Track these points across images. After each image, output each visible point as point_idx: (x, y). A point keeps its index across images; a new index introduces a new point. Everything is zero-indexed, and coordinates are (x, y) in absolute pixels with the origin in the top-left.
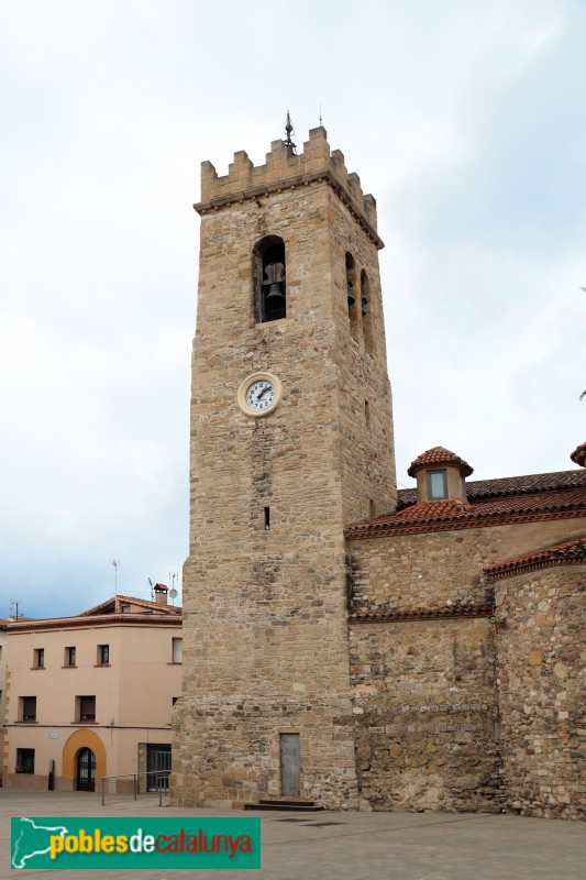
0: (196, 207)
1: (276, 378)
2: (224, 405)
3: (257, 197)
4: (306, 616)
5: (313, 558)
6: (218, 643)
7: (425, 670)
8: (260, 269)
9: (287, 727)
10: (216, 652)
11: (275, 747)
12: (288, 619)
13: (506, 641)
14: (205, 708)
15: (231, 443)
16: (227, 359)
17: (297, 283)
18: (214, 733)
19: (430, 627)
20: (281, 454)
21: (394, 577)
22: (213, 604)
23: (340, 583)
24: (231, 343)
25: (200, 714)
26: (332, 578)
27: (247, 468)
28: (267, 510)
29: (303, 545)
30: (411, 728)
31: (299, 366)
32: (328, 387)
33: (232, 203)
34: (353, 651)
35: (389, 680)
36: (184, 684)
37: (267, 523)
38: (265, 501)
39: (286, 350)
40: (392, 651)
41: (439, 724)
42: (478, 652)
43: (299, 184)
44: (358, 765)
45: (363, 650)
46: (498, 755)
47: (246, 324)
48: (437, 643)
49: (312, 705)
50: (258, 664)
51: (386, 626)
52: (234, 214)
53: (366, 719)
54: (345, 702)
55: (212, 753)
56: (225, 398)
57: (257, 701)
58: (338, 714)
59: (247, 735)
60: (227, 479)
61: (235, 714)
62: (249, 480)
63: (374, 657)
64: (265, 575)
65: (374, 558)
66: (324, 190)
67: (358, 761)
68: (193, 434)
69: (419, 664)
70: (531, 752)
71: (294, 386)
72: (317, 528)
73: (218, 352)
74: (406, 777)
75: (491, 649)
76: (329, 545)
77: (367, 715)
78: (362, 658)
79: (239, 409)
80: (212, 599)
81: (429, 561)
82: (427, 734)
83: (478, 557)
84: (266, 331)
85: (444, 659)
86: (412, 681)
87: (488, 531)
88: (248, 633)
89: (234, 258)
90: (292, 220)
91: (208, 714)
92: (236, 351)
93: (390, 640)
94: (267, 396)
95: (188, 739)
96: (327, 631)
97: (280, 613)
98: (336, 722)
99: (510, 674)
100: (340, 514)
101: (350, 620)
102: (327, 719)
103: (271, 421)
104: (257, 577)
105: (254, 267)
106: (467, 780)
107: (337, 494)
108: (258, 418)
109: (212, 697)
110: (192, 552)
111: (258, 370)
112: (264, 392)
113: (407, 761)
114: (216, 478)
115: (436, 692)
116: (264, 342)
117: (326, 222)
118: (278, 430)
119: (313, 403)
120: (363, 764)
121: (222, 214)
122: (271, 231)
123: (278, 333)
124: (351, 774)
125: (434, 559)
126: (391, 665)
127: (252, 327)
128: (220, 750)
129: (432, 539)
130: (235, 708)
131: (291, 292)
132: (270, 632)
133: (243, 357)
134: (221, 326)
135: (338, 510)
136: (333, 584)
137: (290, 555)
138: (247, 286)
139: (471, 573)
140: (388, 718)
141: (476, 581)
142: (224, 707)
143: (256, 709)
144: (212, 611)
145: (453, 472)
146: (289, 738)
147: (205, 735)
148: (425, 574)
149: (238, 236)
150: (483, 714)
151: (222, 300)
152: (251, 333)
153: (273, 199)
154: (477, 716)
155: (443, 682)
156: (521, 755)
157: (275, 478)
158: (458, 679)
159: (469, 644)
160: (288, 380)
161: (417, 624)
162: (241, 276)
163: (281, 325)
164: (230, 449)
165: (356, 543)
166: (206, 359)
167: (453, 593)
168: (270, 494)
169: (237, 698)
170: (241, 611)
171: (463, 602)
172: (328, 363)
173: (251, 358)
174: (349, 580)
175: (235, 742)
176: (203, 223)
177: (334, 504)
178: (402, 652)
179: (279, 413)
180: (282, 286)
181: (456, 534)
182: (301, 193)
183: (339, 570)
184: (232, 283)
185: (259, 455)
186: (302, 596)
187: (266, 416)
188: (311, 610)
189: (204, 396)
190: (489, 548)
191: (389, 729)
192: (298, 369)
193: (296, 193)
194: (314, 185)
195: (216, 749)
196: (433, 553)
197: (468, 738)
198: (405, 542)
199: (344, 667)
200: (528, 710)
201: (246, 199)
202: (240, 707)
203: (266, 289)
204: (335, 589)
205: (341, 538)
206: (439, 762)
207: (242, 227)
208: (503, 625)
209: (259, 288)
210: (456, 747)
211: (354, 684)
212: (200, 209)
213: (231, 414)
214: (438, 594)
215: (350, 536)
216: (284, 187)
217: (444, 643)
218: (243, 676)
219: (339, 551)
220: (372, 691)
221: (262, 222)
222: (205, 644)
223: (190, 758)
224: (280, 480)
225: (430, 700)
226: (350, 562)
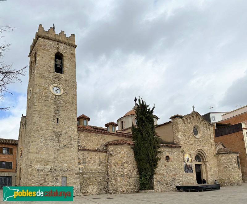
1: (61, 88)
2: (46, 89)
3: (58, 42)
4: (68, 147)
5: (70, 133)
6: (43, 151)
7: (94, 163)
9: (64, 175)
10: (42, 154)
11: (60, 180)
12: (64, 147)
13: (112, 158)
14: (40, 169)
15: (48, 99)
16: (47, 77)
17: (67, 68)
18: (43, 176)
19: (95, 153)
20: (62, 106)
21: (86, 141)
22: (42, 140)
23: (77, 140)
24: (48, 74)
25: (38, 171)
27: (52, 107)
28: (58, 119)
29: (67, 130)
30: (91, 176)
32: (75, 95)
33: (50, 39)
34: (79, 157)
35: (86, 164)
36: (31, 162)
37: (57, 122)
38: (58, 117)
39: (65, 82)
40: (87, 158)
41: (97, 175)
42: (103, 160)
43: (69, 45)
44: (80, 185)
45: (81, 157)
46: (107, 182)
47: (53, 71)
49: (70, 170)
50: (55, 158)
51: (86, 152)
52: (50, 42)
53: (82, 174)
54: (77, 169)
55: (42, 182)
56: (46, 87)
57: (55, 168)
58: (76, 172)
59: (53, 177)
60: (46, 108)
61: (49, 171)
62: (53, 110)
63: (84, 159)
64: (58, 135)
65: (82, 136)
67: (80, 183)
69: (92, 161)
70: (117, 181)
71: (66, 91)
72: (71, 127)
73: (44, 75)
74: (90, 187)
76: (73, 131)
77: (83, 172)
78: (81, 159)
79: (50, 91)
80: (41, 139)
82: (94, 177)
83: (102, 140)
84: (59, 75)
85: (97, 161)
86: (91, 165)
87: (104, 135)
88: (52, 149)
89: (49, 53)
90: (66, 52)
91: (41, 171)
92: (50, 76)
93: (87, 155)
94: (58, 91)
95: (34, 178)
96: (73, 151)
97: (61, 145)
98: (76, 174)
99: (112, 165)
100: (76, 124)
101: (79, 150)
102: (74, 173)
103: (60, 97)
104: (55, 135)
105: (55, 58)
106: (101, 187)
108: (56, 95)
109: (42, 166)
111: (56, 84)
112: (57, 90)
113: (90, 183)
114: (42, 107)
115: (96, 168)
116: (58, 78)
118: (61, 100)
119: (71, 97)
120: (81, 184)
121: (46, 40)
122: (61, 52)
123: (62, 77)
124: (79, 187)
125: (94, 139)
126: (87, 161)
128: (44, 181)
129: (94, 135)
130: (49, 169)
131: (65, 69)
132: (58, 150)
133: (52, 79)
134: (44, 69)
136: (75, 140)
137: (64, 131)
138: (53, 62)
139: (100, 143)
140: (87, 173)
141: (101, 145)
142: (46, 169)
143: (55, 170)
144: (42, 142)
146: (64, 178)
147: (40, 177)
148: (92, 141)
149: (51, 48)
150: (104, 173)
151: (45, 62)
152: (54, 74)
153: (62, 44)
155: (97, 166)
156: (114, 182)
157: (60, 112)
158: (100, 165)
159: (102, 158)
160: (65, 89)
161: (92, 152)
162: (51, 58)
163: (62, 75)
164: (48, 101)
165: (79, 132)
167: (97, 147)
168: (59, 115)
169: (50, 167)
170: (51, 143)
171: (99, 149)
173: (54, 80)
175: (49, 179)
178: (89, 158)
179: (62, 96)
180: (62, 66)
181: (98, 134)
182: (69, 47)
183: (76, 137)
184: (48, 59)
185: (56, 105)
186: (68, 142)
187: (59, 96)
188: (70, 146)
189: (39, 84)
190: (104, 139)
191: (87, 176)
192: (67, 88)
193: (67, 46)
194: (72, 47)
195: (43, 181)
196: (94, 138)
197: (101, 178)
198: (89, 134)
199: (77, 161)
200: (116, 172)
201: (54, 40)
202: (51, 169)
204: (76, 142)
205: (77, 130)
206: (96, 183)
207: (52, 46)
210: (99, 180)
211: (79, 165)
213: (48, 92)
214: (94, 146)
216: (65, 43)
217: (97, 157)
218: (50, 161)
219: (76, 133)
220: (83, 167)
221: (58, 48)
222: (39, 151)
223: (35, 183)
224: (62, 113)
225: (95, 170)
226: (78, 135)
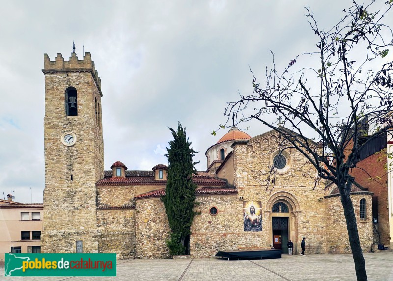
0: (42, 70)
1: (74, 135)
2: (57, 141)
3: (67, 72)
4: (84, 207)
5: (86, 190)
6: (56, 215)
7: (117, 223)
8: (67, 97)
9: (78, 239)
10: (55, 218)
11: (75, 245)
12: (79, 208)
13: (139, 216)
14: (52, 234)
15: (59, 153)
16: (57, 126)
17: (81, 105)
18: (55, 242)
19: (119, 212)
20: (76, 159)
21: (109, 197)
22: (54, 203)
23: (94, 198)
24: (58, 121)
25: (50, 236)
26: (92, 197)
27: (65, 162)
28: (72, 175)
29: (83, 187)
30: (113, 238)
31: (82, 132)
32: (91, 140)
33: (57, 72)
34: (98, 218)
35: (107, 225)
36: (45, 227)
37: (72, 179)
38: (71, 173)
39: (78, 126)
40: (109, 218)
41: (121, 237)
42: (131, 219)
43: (82, 71)
44: (99, 249)
45: (101, 217)
46: (135, 245)
47: (63, 115)
48: (120, 216)
49: (86, 233)
50: (69, 221)
51: (107, 211)
52: (58, 76)
53: (101, 236)
54: (96, 232)
55: (54, 247)
56: (57, 139)
57: (69, 232)
58: (93, 235)
59: (66, 242)
60: (58, 165)
61: (62, 236)
62: (66, 166)
63: (104, 219)
64: (72, 195)
65: (104, 192)
66: (90, 75)
67: (99, 248)
68: (45, 149)
69: (116, 221)
70: (144, 244)
71: (80, 138)
72: (88, 182)
73: (54, 123)
75: (134, 218)
76: (90, 187)
77: (102, 235)
78: (100, 219)
79: (62, 143)
80: (54, 201)
81: (119, 193)
82: (117, 240)
83: (131, 194)
84: (71, 119)
85: (122, 220)
86: (114, 226)
87: (134, 187)
88: (66, 211)
89: (59, 92)
90: (79, 83)
91: (53, 236)
92: (60, 124)
93: (108, 215)
94: (71, 140)
95: (47, 244)
96: (90, 212)
97: (76, 206)
98: (93, 237)
99: (139, 225)
100: (94, 178)
101: (97, 209)
102: (90, 236)
103: (73, 148)
104: (69, 195)
105: (66, 96)
106: (127, 251)
107: (94, 173)
108: (69, 146)
109: (54, 231)
110: (46, 187)
111: (68, 131)
112: (70, 138)
113: (112, 247)
114: (54, 164)
115: (120, 229)
116: (70, 122)
117: (91, 86)
118: (75, 151)
119: (87, 144)
121: (53, 75)
122: (72, 85)
123: (75, 120)
124: (97, 251)
125: (120, 193)
126: (108, 221)
127: (66, 117)
128: (57, 246)
129: (120, 188)
130: (62, 234)
131: (79, 107)
132: (73, 212)
133: (63, 126)
134: (54, 115)
135: (94, 177)
136: (92, 198)
137: (79, 189)
138: (63, 103)
139: (129, 198)
140: (107, 236)
141: (130, 200)
142: (59, 234)
143: (69, 234)
144: (54, 205)
145: (123, 169)
146: (79, 242)
147: (52, 242)
148: (117, 197)
149: (60, 84)
150: (131, 234)
151: (55, 106)
152: (65, 119)
153: (73, 74)
154: (130, 235)
155: (122, 226)
156: (141, 245)
157: (74, 166)
158: (125, 225)
159: (128, 216)
160: (78, 136)
161: (116, 211)
162: (61, 98)
163: (76, 118)
164: (59, 155)
165: (99, 187)
166: (49, 125)
167: (125, 202)
168: (73, 171)
169: (63, 231)
170: (64, 205)
171: (127, 205)
172: (91, 133)
173: (66, 127)
174: (97, 197)
175: (62, 244)
176: (46, 77)
177: (93, 175)
178: (111, 218)
179: (76, 146)
180: (76, 105)
181: (126, 187)
182: (82, 74)
183: (94, 195)
184: (58, 100)
185: (68, 158)
186: (83, 201)
187: (71, 146)
188: (86, 206)
189: (49, 137)
190: (134, 191)
191: (108, 239)
192: (82, 133)
194: (87, 73)
195: (56, 247)
196: (120, 192)
197: (127, 241)
198: (112, 188)
199: (95, 222)
200: (144, 234)
201: (62, 72)
202: (64, 234)
203: (70, 105)
204: (93, 200)
205: (95, 185)
206: (120, 247)
207: (61, 81)
208: (138, 212)
209: (67, 104)
210: (124, 243)
211: (98, 227)
212: (44, 72)
213: (59, 144)
214: (120, 203)
215: (97, 185)
216: (77, 71)
217: (122, 216)
218: (64, 224)
219: (94, 189)
220: (103, 228)
221: (68, 81)
222: (52, 215)
223: (47, 249)
224: (76, 167)
225: (118, 231)
226: (97, 192)
